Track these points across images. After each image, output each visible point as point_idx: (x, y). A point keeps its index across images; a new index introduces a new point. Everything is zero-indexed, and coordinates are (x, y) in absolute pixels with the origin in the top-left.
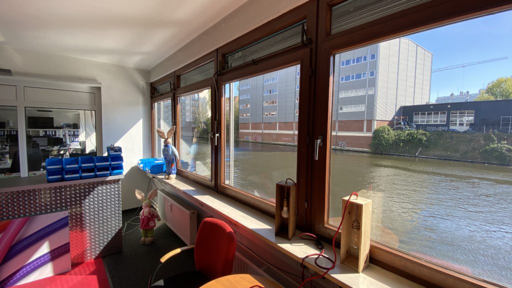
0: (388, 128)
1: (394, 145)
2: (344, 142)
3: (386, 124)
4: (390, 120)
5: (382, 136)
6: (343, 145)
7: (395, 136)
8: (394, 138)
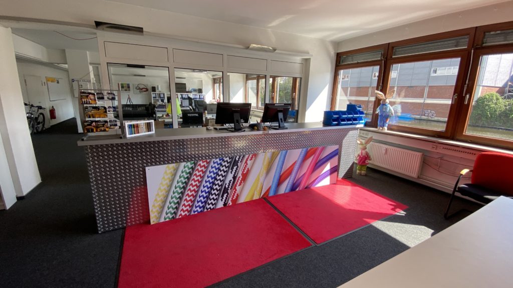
0: (496, 96)
1: (502, 117)
2: (433, 112)
3: (494, 92)
4: (501, 86)
5: (487, 105)
6: (430, 115)
7: (505, 106)
8: (503, 108)
